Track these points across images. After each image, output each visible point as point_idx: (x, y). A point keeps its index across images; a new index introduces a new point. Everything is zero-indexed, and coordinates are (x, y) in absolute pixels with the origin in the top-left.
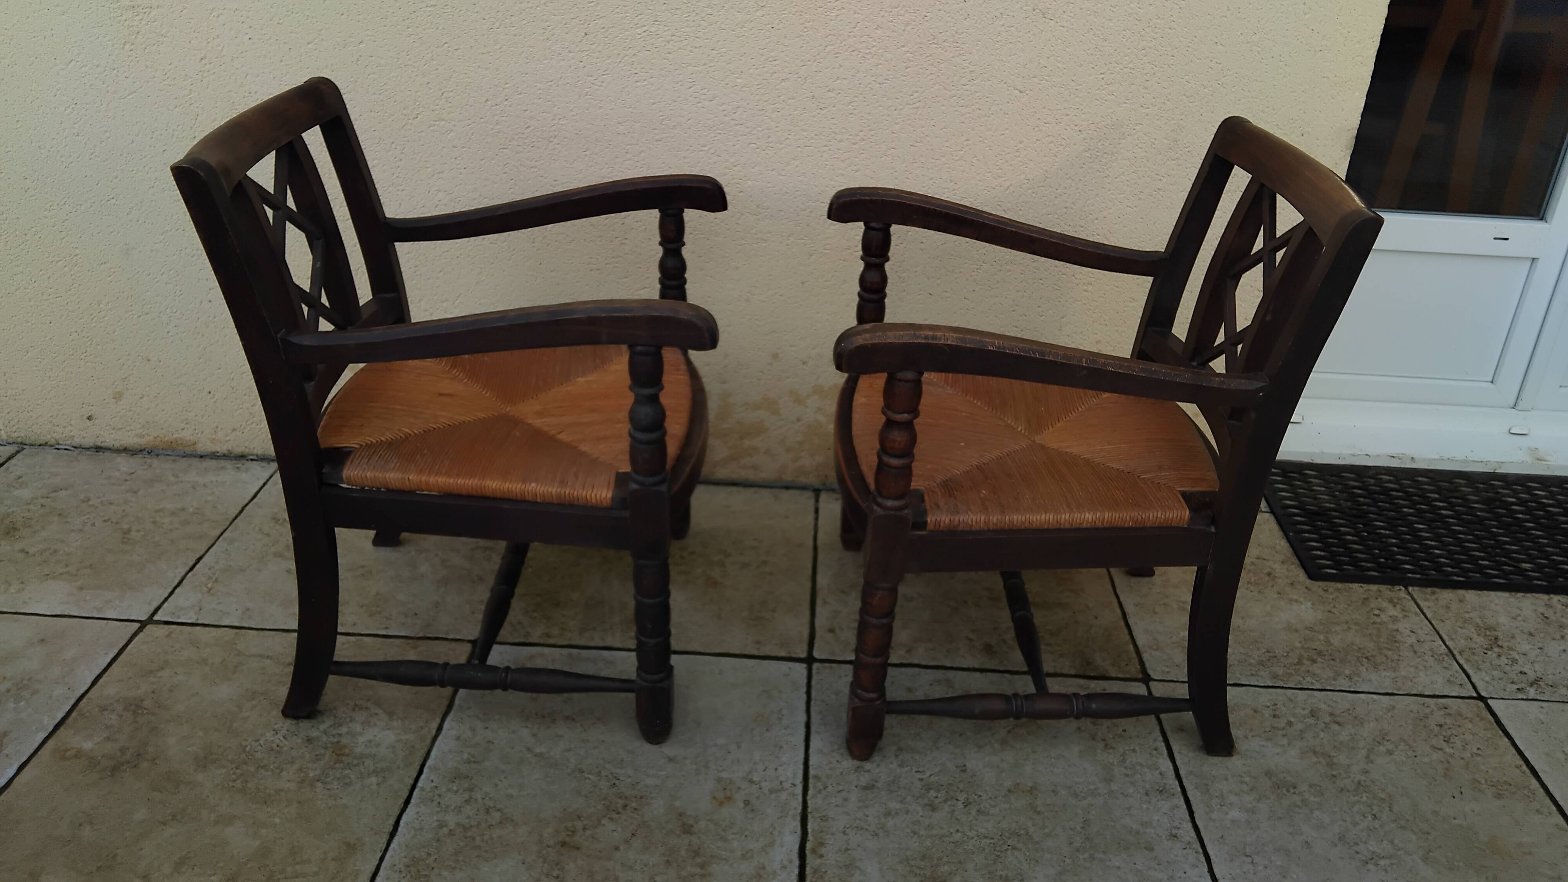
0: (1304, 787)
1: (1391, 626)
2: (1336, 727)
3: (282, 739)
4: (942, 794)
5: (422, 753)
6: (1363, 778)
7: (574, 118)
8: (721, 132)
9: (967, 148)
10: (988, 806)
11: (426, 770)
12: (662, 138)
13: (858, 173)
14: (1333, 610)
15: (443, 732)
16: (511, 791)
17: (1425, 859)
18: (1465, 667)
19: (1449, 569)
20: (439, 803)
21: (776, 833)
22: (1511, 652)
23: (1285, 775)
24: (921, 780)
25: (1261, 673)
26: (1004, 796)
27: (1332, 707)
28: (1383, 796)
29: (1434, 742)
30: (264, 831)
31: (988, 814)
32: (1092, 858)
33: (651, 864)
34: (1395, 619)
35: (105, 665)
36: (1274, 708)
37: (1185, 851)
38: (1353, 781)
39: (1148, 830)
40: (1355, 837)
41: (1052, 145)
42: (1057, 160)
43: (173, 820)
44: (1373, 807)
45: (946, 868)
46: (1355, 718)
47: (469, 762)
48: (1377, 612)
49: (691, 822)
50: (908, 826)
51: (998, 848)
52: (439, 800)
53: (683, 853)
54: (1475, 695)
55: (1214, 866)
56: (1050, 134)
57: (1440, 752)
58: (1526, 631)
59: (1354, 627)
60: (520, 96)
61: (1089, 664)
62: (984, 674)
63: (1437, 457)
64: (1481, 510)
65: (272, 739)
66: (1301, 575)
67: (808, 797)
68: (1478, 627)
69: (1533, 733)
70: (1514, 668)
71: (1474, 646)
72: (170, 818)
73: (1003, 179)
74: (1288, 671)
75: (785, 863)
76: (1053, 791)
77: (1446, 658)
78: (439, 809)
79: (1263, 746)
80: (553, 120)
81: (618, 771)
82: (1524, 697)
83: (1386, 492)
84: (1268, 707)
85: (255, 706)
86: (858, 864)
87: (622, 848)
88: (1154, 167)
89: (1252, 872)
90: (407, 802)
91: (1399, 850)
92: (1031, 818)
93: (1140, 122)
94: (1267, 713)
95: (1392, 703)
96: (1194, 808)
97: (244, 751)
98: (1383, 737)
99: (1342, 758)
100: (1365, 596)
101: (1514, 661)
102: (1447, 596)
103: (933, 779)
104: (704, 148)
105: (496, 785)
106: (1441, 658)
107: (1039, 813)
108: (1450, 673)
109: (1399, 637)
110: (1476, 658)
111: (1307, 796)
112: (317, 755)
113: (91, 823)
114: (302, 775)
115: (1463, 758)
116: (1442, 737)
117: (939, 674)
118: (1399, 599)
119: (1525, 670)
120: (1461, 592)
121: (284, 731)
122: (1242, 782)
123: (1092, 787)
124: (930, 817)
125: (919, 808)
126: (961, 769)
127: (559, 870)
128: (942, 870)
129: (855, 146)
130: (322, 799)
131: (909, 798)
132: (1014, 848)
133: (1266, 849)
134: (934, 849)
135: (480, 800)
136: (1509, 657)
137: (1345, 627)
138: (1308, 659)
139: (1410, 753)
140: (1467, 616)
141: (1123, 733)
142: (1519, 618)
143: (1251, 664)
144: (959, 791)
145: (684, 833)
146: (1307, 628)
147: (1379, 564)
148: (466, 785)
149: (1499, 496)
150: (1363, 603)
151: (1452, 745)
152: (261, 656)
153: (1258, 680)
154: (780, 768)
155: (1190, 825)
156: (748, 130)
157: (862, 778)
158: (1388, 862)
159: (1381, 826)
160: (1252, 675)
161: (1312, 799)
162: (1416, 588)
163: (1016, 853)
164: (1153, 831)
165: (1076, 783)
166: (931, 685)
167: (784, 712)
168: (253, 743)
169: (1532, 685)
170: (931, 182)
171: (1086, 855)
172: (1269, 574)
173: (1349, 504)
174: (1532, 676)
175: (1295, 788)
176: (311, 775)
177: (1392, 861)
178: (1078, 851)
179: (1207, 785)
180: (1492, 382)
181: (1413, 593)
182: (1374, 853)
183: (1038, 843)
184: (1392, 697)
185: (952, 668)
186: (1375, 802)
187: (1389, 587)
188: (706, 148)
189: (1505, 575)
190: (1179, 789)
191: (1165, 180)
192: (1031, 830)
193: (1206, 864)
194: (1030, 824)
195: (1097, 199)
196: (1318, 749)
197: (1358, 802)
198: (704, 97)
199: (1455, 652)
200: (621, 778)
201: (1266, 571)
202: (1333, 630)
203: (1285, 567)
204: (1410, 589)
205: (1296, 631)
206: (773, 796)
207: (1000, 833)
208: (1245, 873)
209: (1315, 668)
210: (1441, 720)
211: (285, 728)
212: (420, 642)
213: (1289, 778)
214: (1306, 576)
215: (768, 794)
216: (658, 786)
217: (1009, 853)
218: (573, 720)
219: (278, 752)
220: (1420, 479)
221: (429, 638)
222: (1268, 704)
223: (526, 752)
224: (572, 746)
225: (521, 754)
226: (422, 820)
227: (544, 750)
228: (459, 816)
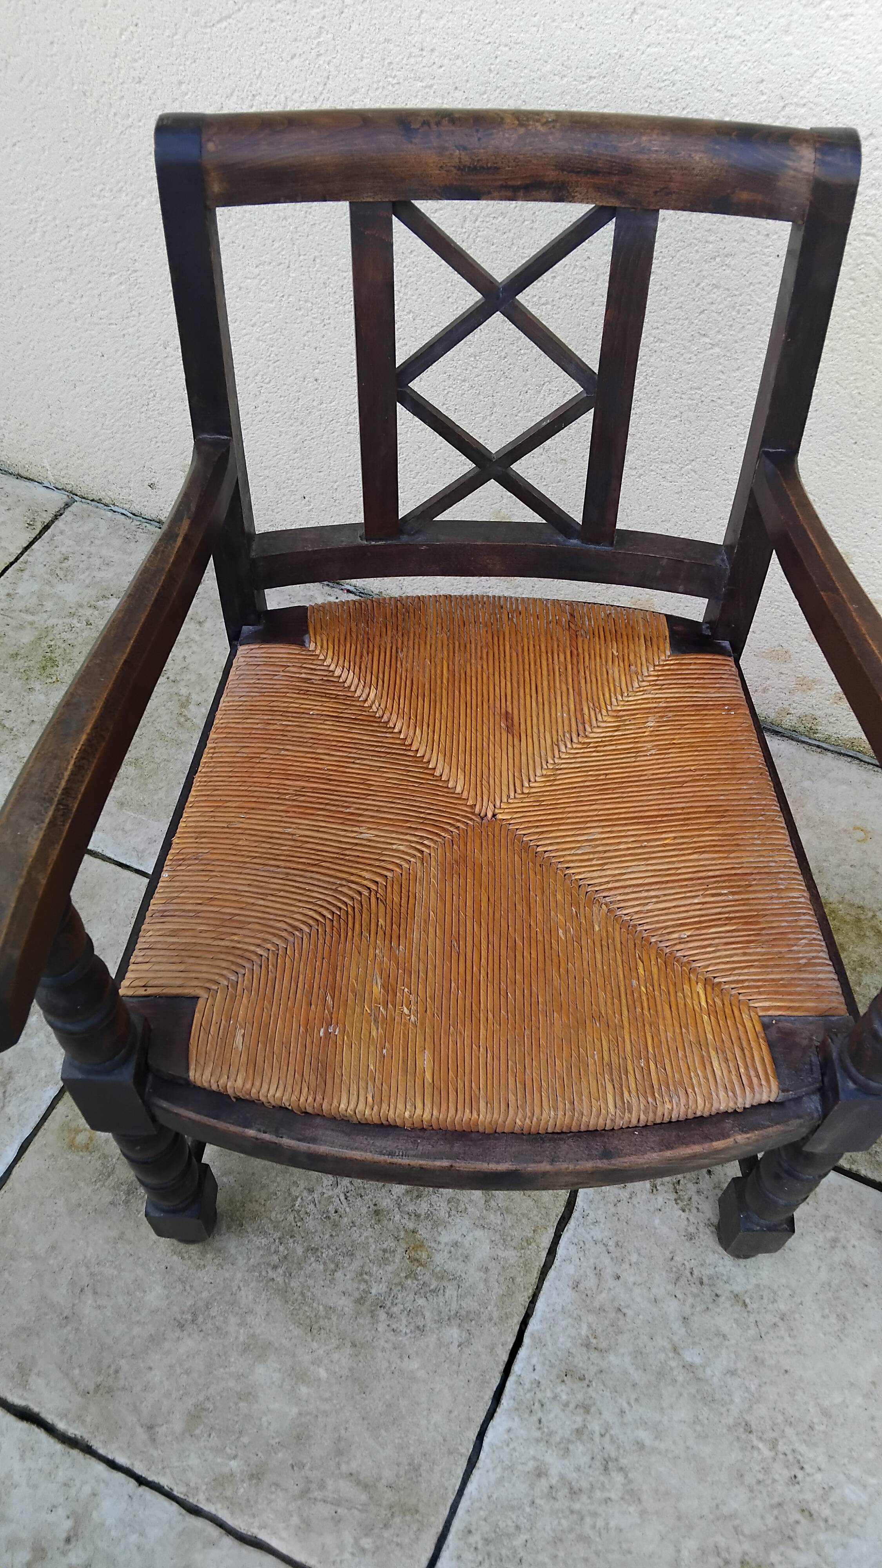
5: (523, 1298)
15: (557, 1262)
16: (642, 1435)
20: (540, 1421)
30: (304, 1391)
47: (587, 1346)
52: (540, 1414)
81: (802, 1448)
105: (622, 1413)
112: (385, 1251)
114: (363, 1286)
130: (384, 1350)
135: (597, 1438)
148: (579, 1397)
176: (374, 1291)
216: (861, 1507)
218: (745, 1305)
223: (671, 1355)
224: (740, 1365)
225: (662, 1356)
226: (514, 1449)
227: (697, 1360)
228: (566, 1462)
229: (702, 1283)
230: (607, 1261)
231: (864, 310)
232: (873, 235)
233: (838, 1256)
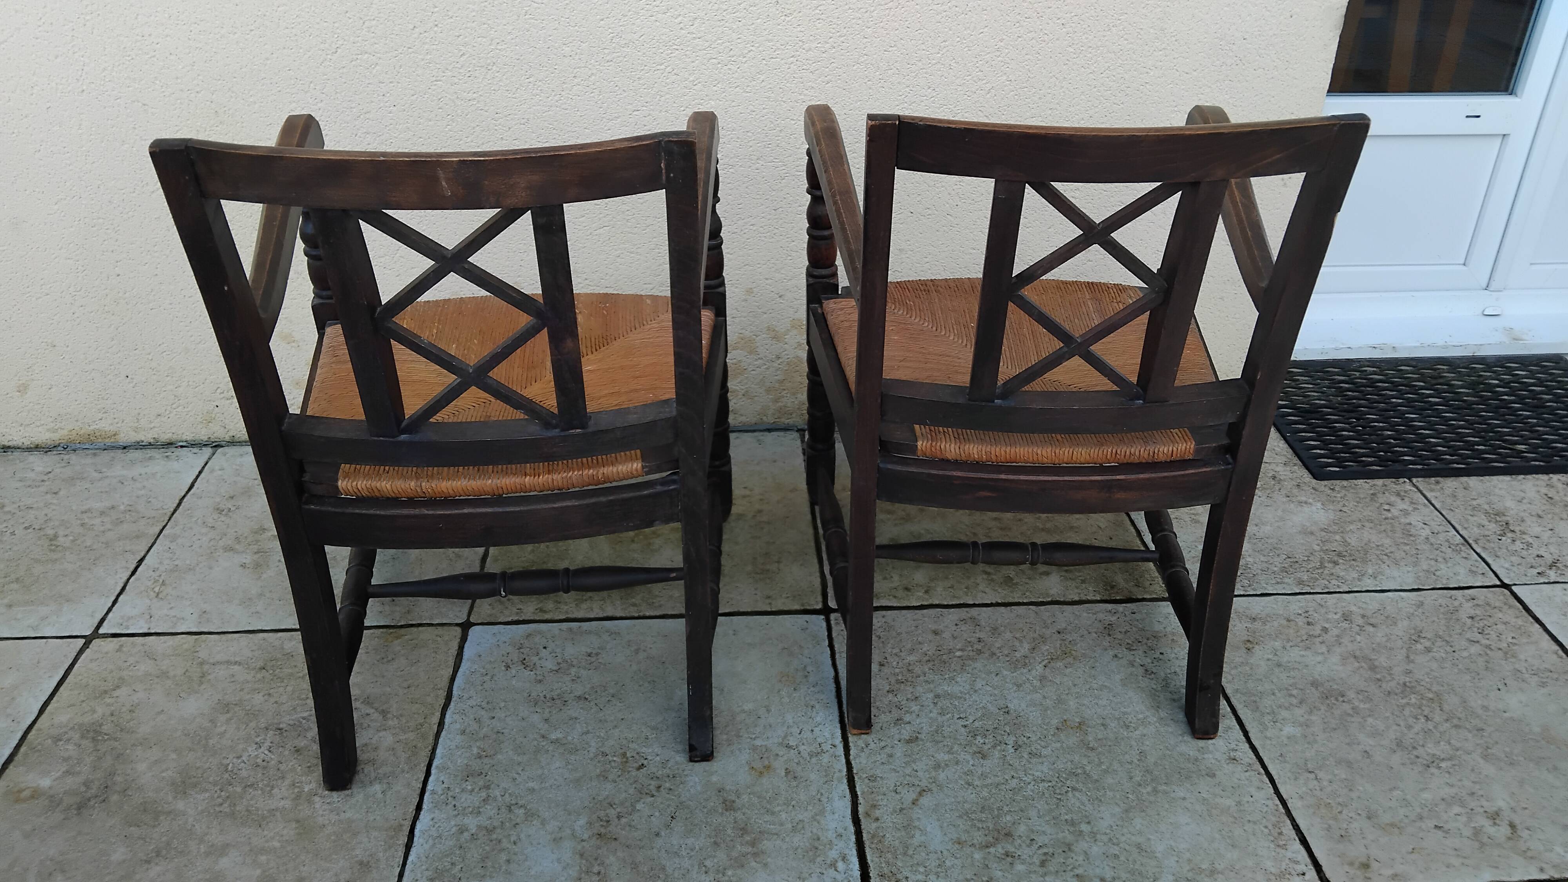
0: (1351, 695)
1: (1403, 520)
2: (1371, 629)
3: (266, 752)
4: (990, 740)
5: (426, 753)
6: (1408, 679)
7: (513, 41)
8: (678, 47)
9: (944, 50)
10: (1039, 747)
11: (433, 771)
12: (614, 58)
13: (829, 84)
14: (1344, 509)
15: (446, 727)
16: (531, 784)
17: (1485, 757)
18: (1483, 555)
19: (1448, 457)
20: (455, 806)
21: (824, 800)
22: (1524, 536)
23: (1331, 684)
24: (965, 726)
25: (1286, 580)
26: (1053, 735)
27: (1363, 608)
28: (1431, 696)
29: (1469, 635)
30: (263, 858)
31: (1040, 756)
32: (1155, 791)
33: (697, 847)
34: (1406, 513)
35: (51, 690)
36: (1307, 615)
37: (1247, 774)
38: (1398, 684)
39: (1206, 756)
40: (1412, 741)
41: (1034, 41)
42: (1040, 57)
43: (157, 856)
44: (1423, 708)
45: (1008, 818)
46: (1387, 617)
47: (480, 757)
48: (1387, 507)
49: (733, 797)
50: (960, 777)
51: (1058, 791)
52: (454, 803)
53: (729, 831)
54: (1498, 583)
55: (1279, 786)
56: (1032, 29)
57: (1477, 644)
58: (1533, 513)
59: (1367, 524)
60: (452, 20)
61: (1113, 587)
62: (1009, 608)
63: (1418, 344)
64: (1467, 395)
65: (256, 753)
66: (1306, 476)
67: (851, 757)
68: (1486, 513)
69: (1563, 617)
70: (1530, 551)
71: (1487, 533)
72: (154, 854)
73: (984, 82)
74: (1312, 576)
75: (840, 830)
76: (1103, 725)
77: (1463, 548)
78: (456, 812)
79: (1303, 656)
80: (490, 45)
81: (644, 750)
82: (1546, 581)
83: (1372, 383)
84: (1300, 615)
85: (231, 719)
86: (917, 823)
87: (663, 834)
88: (1141, 59)
89: (1318, 788)
90: (419, 808)
91: (1457, 750)
92: (1085, 756)
93: (1126, 11)
94: (1301, 621)
95: (1421, 599)
96: (1248, 727)
97: (226, 771)
98: (1417, 636)
99: (1382, 660)
100: (1372, 492)
101: (1529, 545)
102: (1450, 484)
103: (977, 724)
104: (659, 67)
105: (514, 779)
106: (1458, 548)
107: (1093, 749)
108: (1470, 562)
109: (1413, 531)
110: (1492, 545)
111: (1357, 704)
113: (63, 871)
114: (296, 790)
115: (1500, 649)
116: (1476, 629)
117: (963, 613)
118: (1405, 492)
119: (1540, 553)
120: (1464, 479)
121: (268, 744)
122: (1291, 695)
123: (1141, 716)
124: (982, 766)
125: (968, 757)
126: (1004, 710)
127: (599, 865)
128: (1004, 820)
129: (824, 55)
130: (322, 816)
131: (956, 748)
132: (1074, 789)
133: (1328, 763)
134: (992, 800)
135: (499, 798)
136: (1523, 541)
137: (1359, 525)
138: (1329, 562)
139: (1448, 649)
140: (1475, 503)
141: (1161, 657)
142: (1524, 501)
143: (1274, 573)
144: (1006, 734)
145: (726, 810)
146: (1322, 530)
147: (1379, 457)
148: (481, 783)
149: (1482, 379)
150: (1372, 499)
151: (1487, 636)
152: (228, 662)
153: (1284, 588)
154: (816, 730)
155: (1247, 745)
156: (707, 44)
157: (903, 731)
158: (1449, 763)
159: (1435, 727)
160: (1278, 583)
161: (1362, 706)
162: (1420, 479)
163: (1077, 794)
164: (1211, 756)
165: (1124, 713)
166: (956, 625)
167: (809, 669)
168: (235, 760)
169: (1551, 567)
170: (907, 89)
171: (1149, 789)
172: (1274, 478)
173: (1339, 399)
174: (1549, 559)
175: (1343, 696)
176: (306, 790)
177: (1453, 763)
178: (1140, 785)
179: (1255, 702)
180: (1464, 264)
181: (1417, 484)
182: (1434, 755)
183: (1097, 781)
184: (1419, 593)
185: (974, 605)
186: (1424, 702)
187: (1394, 480)
188: (663, 67)
189: (1503, 458)
190: (1229, 709)
191: (1152, 73)
192: (1088, 768)
193: (1270, 785)
194: (1085, 762)
195: (1083, 97)
196: (1358, 653)
197: (1408, 704)
198: (657, 9)
199: (1471, 541)
200: (649, 758)
201: (1270, 475)
202: (1348, 529)
203: (1288, 469)
204: (1414, 480)
205: (1312, 533)
206: (814, 760)
207: (1057, 775)
208: (1311, 790)
209: (1339, 571)
210: (1472, 612)
211: (269, 740)
212: (403, 631)
213: (1335, 687)
214: (1310, 476)
215: (808, 759)
217: (1070, 794)
218: (586, 699)
219: (265, 768)
220: (1402, 368)
221: (412, 626)
222: (1300, 612)
223: (541, 740)
224: (590, 728)
225: (535, 743)
226: (439, 827)
227: (560, 736)
228: (480, 818)
229: (554, 700)
230: (483, 712)
231: (454, 124)
232: (440, 81)
233: (641, 655)
